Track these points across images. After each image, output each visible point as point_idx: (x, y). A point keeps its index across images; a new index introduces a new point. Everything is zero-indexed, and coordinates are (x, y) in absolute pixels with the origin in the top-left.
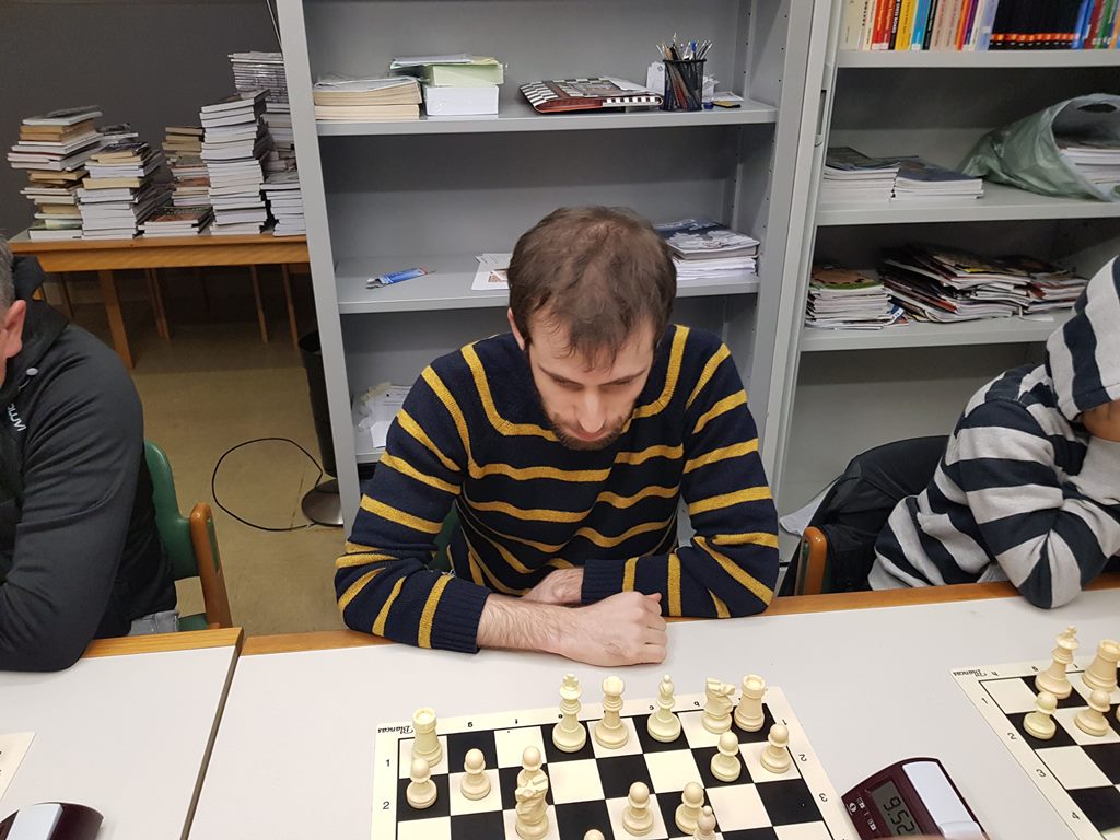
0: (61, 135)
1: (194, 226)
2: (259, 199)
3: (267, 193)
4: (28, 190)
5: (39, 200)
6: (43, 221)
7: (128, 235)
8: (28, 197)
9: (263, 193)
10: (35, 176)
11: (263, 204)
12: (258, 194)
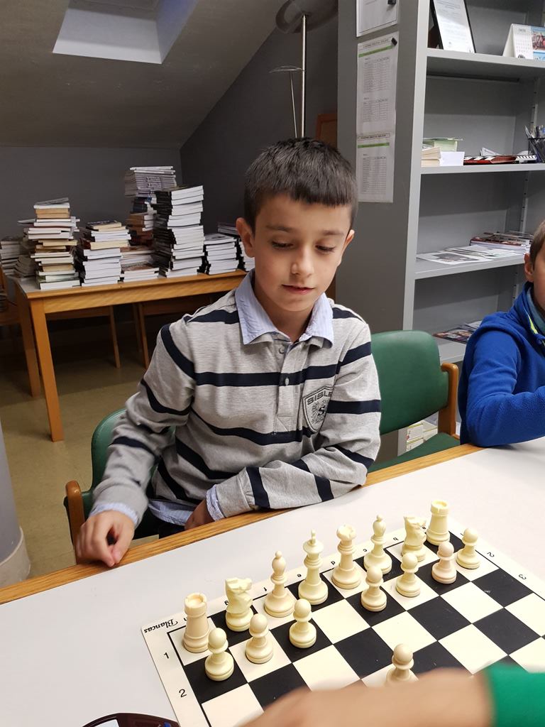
1: (156, 272)
2: (202, 251)
3: (207, 247)
4: (37, 255)
5: (44, 261)
6: (44, 277)
7: (113, 282)
8: (37, 260)
9: (205, 246)
10: (46, 244)
11: (203, 254)
12: (202, 247)
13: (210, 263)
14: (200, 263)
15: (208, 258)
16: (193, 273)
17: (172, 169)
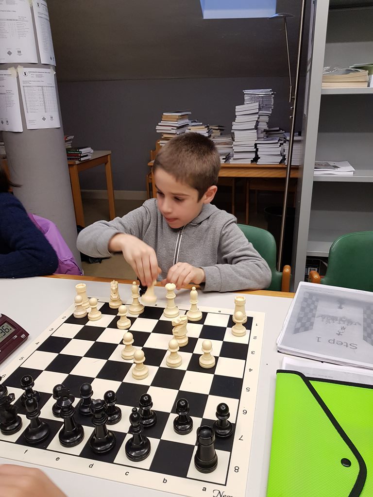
0: (177, 119)
1: (224, 159)
2: (254, 147)
3: (258, 145)
9: (256, 145)
10: (165, 136)
11: (255, 150)
12: (254, 145)
13: (259, 156)
14: (253, 156)
15: (258, 153)
16: (248, 162)
17: (271, 91)
